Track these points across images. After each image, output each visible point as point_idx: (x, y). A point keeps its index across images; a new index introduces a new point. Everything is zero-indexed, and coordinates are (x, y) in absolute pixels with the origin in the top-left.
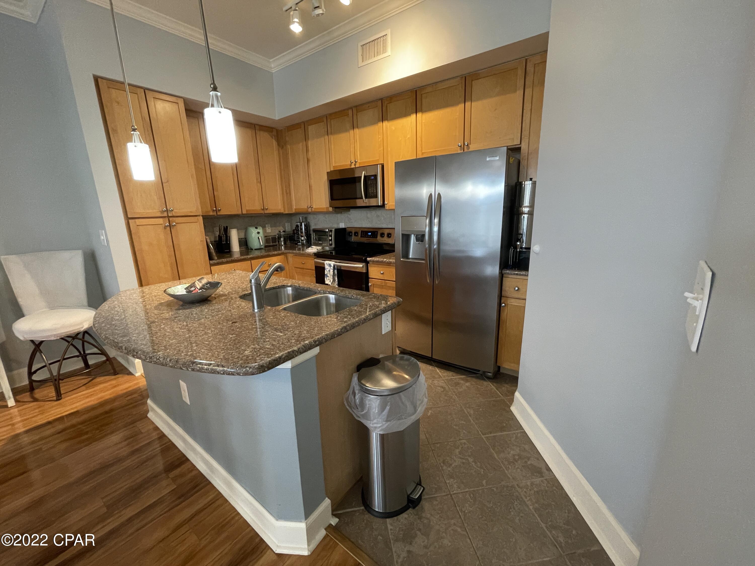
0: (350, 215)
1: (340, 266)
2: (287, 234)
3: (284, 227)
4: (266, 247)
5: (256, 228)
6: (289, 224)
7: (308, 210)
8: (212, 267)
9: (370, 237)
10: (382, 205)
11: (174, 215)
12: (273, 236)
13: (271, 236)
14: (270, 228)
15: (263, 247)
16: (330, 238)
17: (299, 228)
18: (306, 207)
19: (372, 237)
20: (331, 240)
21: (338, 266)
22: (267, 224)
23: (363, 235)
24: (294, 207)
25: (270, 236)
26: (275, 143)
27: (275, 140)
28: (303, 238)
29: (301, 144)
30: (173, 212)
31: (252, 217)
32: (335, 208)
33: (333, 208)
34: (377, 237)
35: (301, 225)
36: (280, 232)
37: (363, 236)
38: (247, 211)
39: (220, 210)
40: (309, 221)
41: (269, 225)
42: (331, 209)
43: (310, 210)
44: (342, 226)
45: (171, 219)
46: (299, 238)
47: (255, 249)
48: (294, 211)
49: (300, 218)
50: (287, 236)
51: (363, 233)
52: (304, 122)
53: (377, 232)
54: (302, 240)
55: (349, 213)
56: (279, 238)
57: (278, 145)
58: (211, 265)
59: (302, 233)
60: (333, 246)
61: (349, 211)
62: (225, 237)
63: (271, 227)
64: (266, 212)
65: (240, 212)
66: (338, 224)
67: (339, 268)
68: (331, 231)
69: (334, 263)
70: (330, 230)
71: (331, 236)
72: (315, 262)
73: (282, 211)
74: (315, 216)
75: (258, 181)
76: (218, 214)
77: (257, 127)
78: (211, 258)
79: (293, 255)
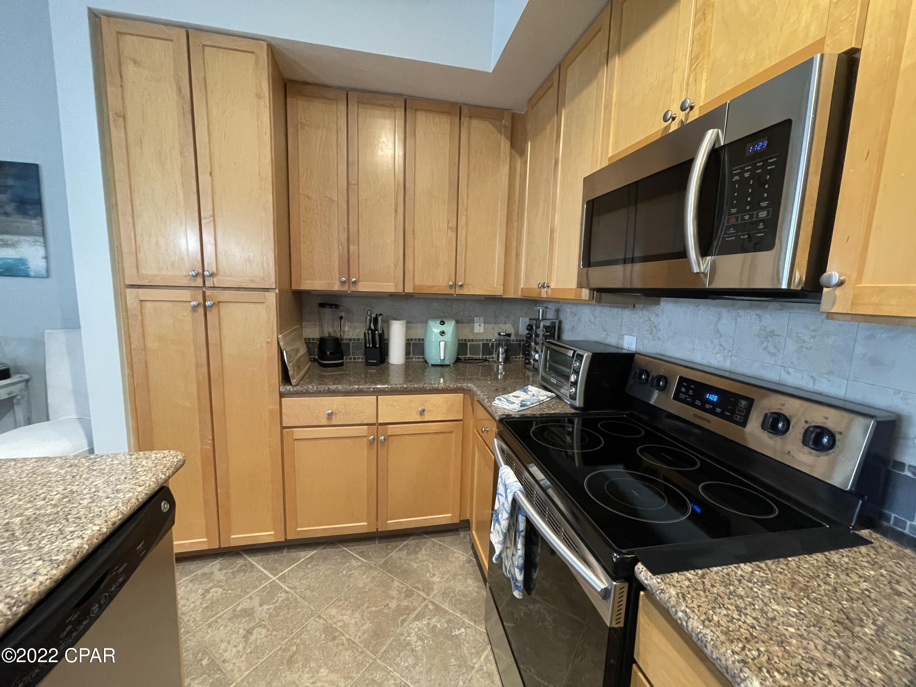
0: (657, 315)
2: (520, 341)
5: (441, 323)
7: (541, 292)
8: (283, 399)
9: (712, 412)
11: (216, 285)
13: (483, 340)
14: (482, 325)
15: (447, 362)
16: (574, 378)
17: (534, 332)
18: (537, 287)
19: (721, 416)
20: (575, 384)
22: (477, 316)
23: (686, 393)
24: (521, 285)
25: (479, 340)
26: (505, 145)
27: (506, 136)
28: (537, 356)
30: (215, 279)
32: (601, 290)
33: (592, 290)
34: (744, 424)
35: (539, 326)
36: (499, 334)
37: (683, 396)
39: (358, 282)
40: (562, 317)
41: (482, 319)
42: (585, 295)
43: (544, 294)
44: (629, 344)
45: (208, 293)
46: (531, 354)
47: (433, 365)
49: (539, 310)
50: (520, 345)
51: (688, 388)
52: (560, 65)
53: (751, 402)
56: (496, 345)
57: (512, 145)
58: (282, 395)
59: (537, 343)
60: (578, 403)
61: (658, 304)
63: (484, 323)
64: (459, 291)
65: (400, 290)
66: (621, 337)
68: (581, 355)
70: (578, 355)
71: (577, 373)
74: (574, 309)
75: (450, 225)
77: (465, 111)
78: (286, 378)
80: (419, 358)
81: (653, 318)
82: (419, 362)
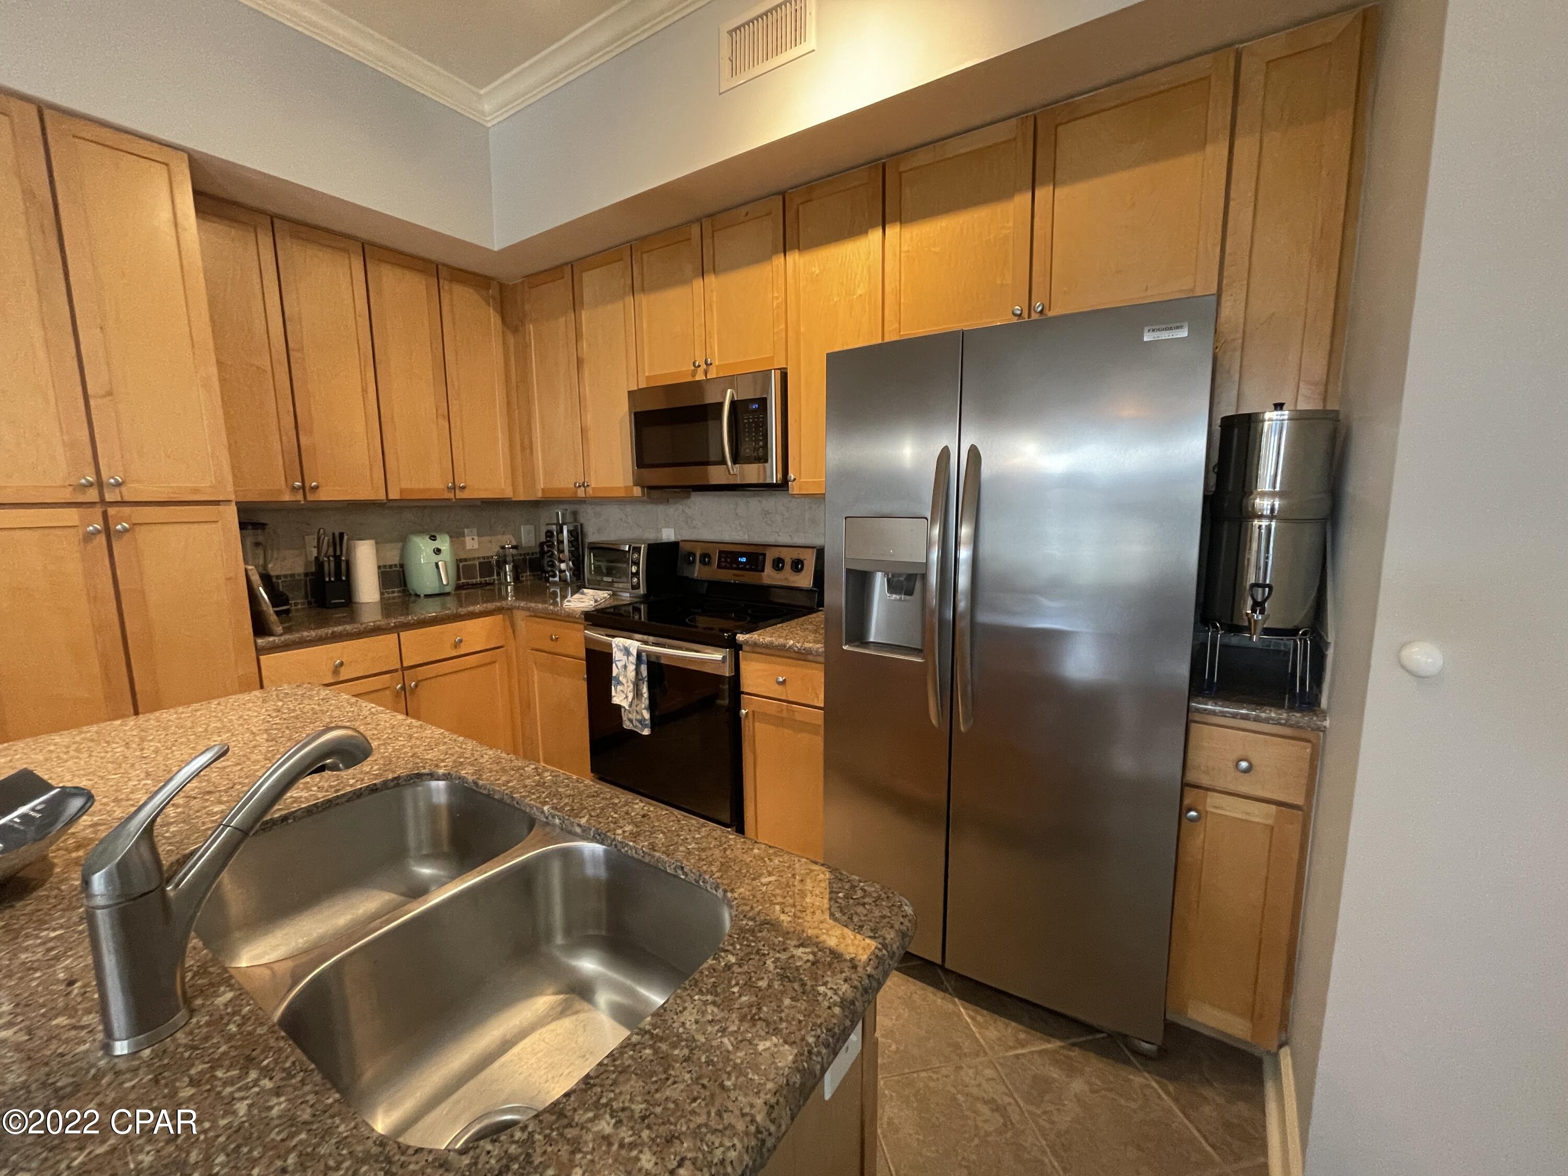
0: (690, 508)
1: (658, 656)
2: (524, 555)
3: (517, 535)
4: (459, 587)
5: (433, 538)
6: (531, 527)
7: (576, 492)
8: (261, 657)
9: (743, 569)
10: (779, 482)
11: (126, 499)
12: (484, 558)
13: (479, 558)
14: (476, 538)
15: (448, 589)
16: (634, 569)
17: (555, 538)
18: (573, 486)
19: (750, 570)
20: (637, 574)
21: (649, 654)
22: (468, 527)
23: (726, 561)
24: (541, 485)
25: (474, 559)
26: (494, 318)
27: (495, 309)
28: (563, 566)
29: (562, 320)
30: (124, 489)
31: (425, 507)
32: (651, 488)
33: (643, 487)
34: (763, 570)
35: (561, 531)
36: (503, 548)
37: (723, 564)
38: (402, 491)
39: (317, 487)
40: (582, 520)
41: (475, 530)
42: (637, 491)
43: (581, 493)
44: (668, 535)
45: (112, 511)
46: (553, 566)
47: (427, 596)
48: (540, 495)
49: (557, 514)
50: (525, 560)
51: (726, 558)
52: (571, 264)
53: (764, 555)
54: (561, 571)
55: (688, 502)
56: (501, 563)
57: (504, 321)
58: (260, 651)
59: (561, 551)
60: (642, 590)
61: (688, 497)
62: (332, 564)
63: (479, 535)
64: (460, 495)
65: (381, 496)
66: (659, 531)
67: (653, 659)
68: (637, 550)
69: (637, 644)
70: (634, 548)
71: (637, 564)
72: (588, 640)
73: (508, 494)
74: (598, 509)
75: (439, 411)
76: (310, 497)
77: (443, 272)
78: (260, 627)
79: (528, 613)
80: (393, 592)
81: (687, 510)
82: (394, 598)
